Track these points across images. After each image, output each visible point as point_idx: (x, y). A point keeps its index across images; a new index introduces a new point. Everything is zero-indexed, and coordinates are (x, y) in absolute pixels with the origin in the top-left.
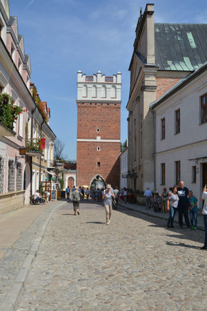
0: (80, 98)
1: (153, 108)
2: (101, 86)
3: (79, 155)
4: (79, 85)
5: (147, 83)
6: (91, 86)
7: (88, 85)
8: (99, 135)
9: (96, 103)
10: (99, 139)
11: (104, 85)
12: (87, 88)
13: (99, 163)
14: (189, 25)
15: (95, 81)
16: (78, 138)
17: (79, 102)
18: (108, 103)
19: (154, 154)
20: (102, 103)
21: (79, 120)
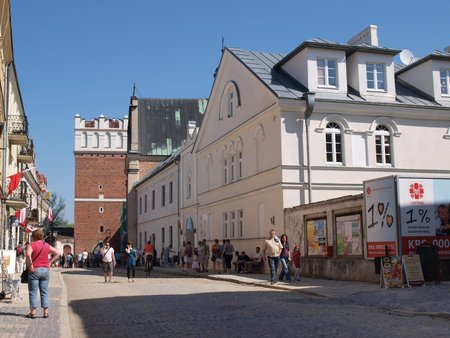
0: (78, 148)
1: (135, 188)
2: (104, 133)
3: (77, 218)
4: (77, 133)
5: (131, 167)
6: (92, 133)
7: (88, 133)
8: (101, 193)
9: (98, 154)
10: (101, 198)
11: (108, 132)
12: (86, 136)
13: (102, 228)
14: (179, 101)
15: (96, 127)
16: (76, 197)
17: (76, 153)
18: (113, 154)
19: (136, 224)
20: (105, 154)
21: (77, 175)
